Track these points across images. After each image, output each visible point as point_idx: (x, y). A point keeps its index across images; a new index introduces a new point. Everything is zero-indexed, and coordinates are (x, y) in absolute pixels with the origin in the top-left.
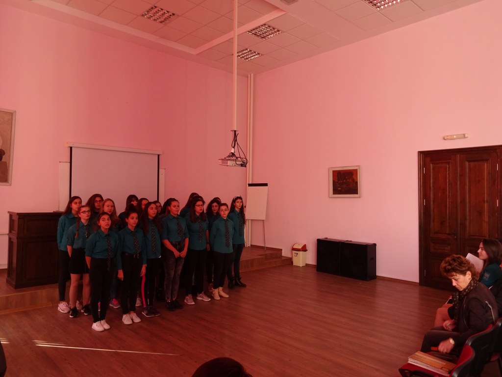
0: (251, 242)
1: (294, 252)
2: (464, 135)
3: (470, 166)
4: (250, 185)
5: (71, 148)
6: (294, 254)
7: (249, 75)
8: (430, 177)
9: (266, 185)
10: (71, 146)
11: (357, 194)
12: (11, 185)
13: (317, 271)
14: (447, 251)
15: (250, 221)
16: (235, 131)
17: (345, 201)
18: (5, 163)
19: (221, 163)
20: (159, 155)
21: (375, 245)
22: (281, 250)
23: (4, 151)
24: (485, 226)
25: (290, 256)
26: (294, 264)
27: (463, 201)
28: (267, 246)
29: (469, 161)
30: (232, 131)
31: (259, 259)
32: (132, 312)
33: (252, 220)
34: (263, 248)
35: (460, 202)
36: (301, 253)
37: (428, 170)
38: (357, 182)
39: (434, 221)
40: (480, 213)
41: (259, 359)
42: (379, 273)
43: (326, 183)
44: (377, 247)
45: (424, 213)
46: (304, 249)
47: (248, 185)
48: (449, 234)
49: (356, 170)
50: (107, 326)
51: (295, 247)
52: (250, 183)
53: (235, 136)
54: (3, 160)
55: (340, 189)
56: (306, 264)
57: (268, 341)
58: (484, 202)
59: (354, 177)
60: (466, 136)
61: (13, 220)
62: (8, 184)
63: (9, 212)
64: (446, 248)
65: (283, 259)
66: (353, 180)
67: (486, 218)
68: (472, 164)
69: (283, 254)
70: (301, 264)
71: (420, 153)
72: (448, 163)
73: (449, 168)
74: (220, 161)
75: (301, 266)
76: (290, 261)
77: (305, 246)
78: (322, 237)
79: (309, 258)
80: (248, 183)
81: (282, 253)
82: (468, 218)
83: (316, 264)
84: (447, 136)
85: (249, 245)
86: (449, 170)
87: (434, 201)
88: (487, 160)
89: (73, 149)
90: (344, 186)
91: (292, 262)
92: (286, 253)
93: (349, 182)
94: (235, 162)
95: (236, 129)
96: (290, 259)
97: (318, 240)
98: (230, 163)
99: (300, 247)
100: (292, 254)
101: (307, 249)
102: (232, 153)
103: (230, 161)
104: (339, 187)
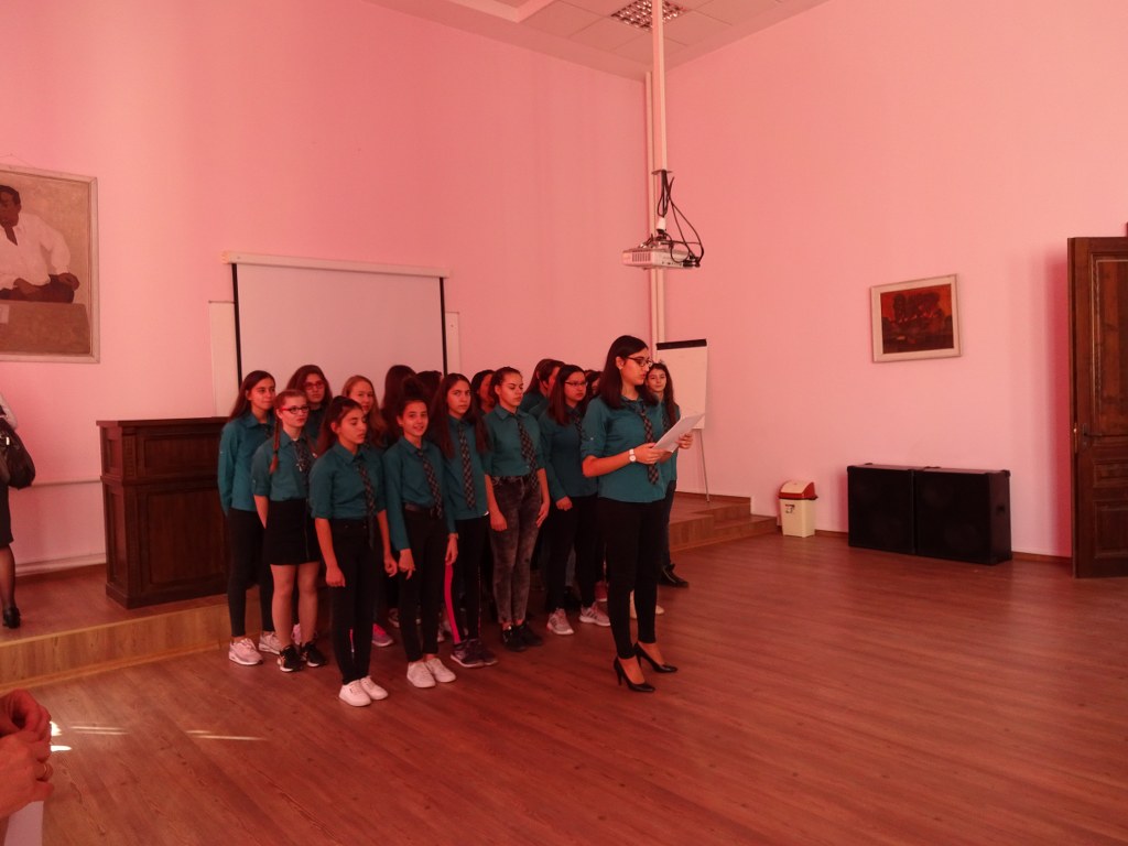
1: (784, 502)
4: (660, 346)
5: (234, 266)
6: (784, 509)
7: (648, 75)
9: (702, 343)
10: (234, 261)
11: (952, 346)
12: (98, 362)
13: (850, 544)
16: (664, 173)
17: (920, 368)
18: (82, 308)
19: (630, 262)
20: (441, 280)
21: (1006, 474)
22: (748, 500)
23: (75, 278)
25: (770, 512)
26: (785, 533)
28: (711, 492)
30: (655, 173)
31: (700, 520)
32: (430, 656)
34: (702, 497)
36: (803, 503)
38: (950, 318)
41: (795, 775)
43: (866, 325)
44: (1012, 479)
46: (810, 494)
47: (655, 348)
49: (947, 288)
50: (379, 693)
51: (785, 490)
52: (662, 341)
53: (666, 185)
54: (77, 300)
55: (901, 338)
56: (816, 531)
57: (800, 724)
59: (941, 304)
61: (110, 441)
62: (92, 359)
63: (98, 423)
65: (754, 520)
66: (940, 313)
69: (754, 510)
70: (804, 531)
75: (804, 535)
76: (772, 527)
77: (811, 487)
78: (859, 462)
79: (825, 515)
80: (655, 342)
81: (749, 507)
83: (847, 530)
89: (239, 270)
90: (915, 331)
91: (780, 529)
92: (761, 507)
93: (926, 318)
94: (669, 255)
95: (665, 167)
96: (774, 520)
97: (850, 469)
98: (658, 256)
99: (800, 490)
100: (778, 508)
101: (817, 493)
102: (660, 231)
103: (658, 253)
104: (901, 335)
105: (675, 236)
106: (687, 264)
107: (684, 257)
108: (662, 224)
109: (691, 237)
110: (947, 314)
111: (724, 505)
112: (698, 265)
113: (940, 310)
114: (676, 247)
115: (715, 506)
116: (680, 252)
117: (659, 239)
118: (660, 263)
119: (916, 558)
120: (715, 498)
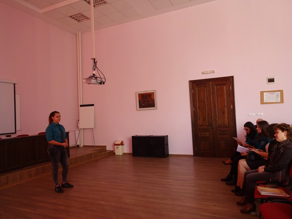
0: (83, 144)
1: (115, 146)
2: (213, 71)
3: (217, 87)
4: (81, 106)
7: (78, 34)
8: (196, 95)
9: (93, 105)
11: (155, 107)
13: (133, 156)
14: (207, 135)
15: (82, 130)
16: (94, 59)
17: (147, 112)
19: (85, 82)
20: (14, 84)
21: (167, 136)
22: (106, 146)
24: (226, 119)
25: (112, 149)
26: (116, 154)
27: (214, 107)
28: (96, 145)
29: (216, 85)
30: (92, 59)
31: (95, 153)
34: (93, 146)
35: (213, 108)
36: (120, 146)
37: (195, 91)
38: (154, 100)
39: (199, 119)
40: (223, 112)
42: (171, 152)
43: (134, 101)
45: (194, 115)
46: (122, 144)
48: (208, 126)
49: (153, 93)
51: (116, 143)
52: (81, 104)
53: (95, 63)
55: (143, 105)
56: (124, 153)
58: (225, 106)
59: (152, 97)
60: (214, 71)
64: (207, 134)
65: (107, 152)
66: (152, 99)
67: (226, 116)
68: (218, 87)
69: (107, 149)
70: (120, 153)
71: (190, 82)
72: (206, 87)
73: (206, 89)
74: (84, 80)
75: (121, 155)
76: (112, 153)
77: (122, 142)
78: (134, 135)
79: (126, 149)
80: (79, 105)
82: (217, 116)
83: (132, 152)
84: (205, 72)
85: (83, 146)
86: (206, 90)
87: (199, 108)
88: (225, 84)
90: (146, 103)
91: (114, 153)
92: (109, 148)
93: (149, 100)
94: (96, 81)
95: (95, 58)
96: (113, 151)
97: (133, 137)
98: (93, 81)
99: (120, 143)
100: (114, 148)
101: (124, 143)
102: (94, 74)
103: (94, 80)
105: (98, 76)
106: (100, 83)
107: (100, 82)
108: (94, 72)
109: (102, 76)
110: (153, 99)
111: (100, 148)
112: (104, 84)
113: (152, 98)
114: (98, 79)
115: (97, 149)
116: (99, 80)
117: (93, 76)
118: (94, 83)
119: (149, 158)
120: (96, 146)
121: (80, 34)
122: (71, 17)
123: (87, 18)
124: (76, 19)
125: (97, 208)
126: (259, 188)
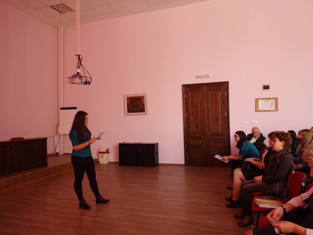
0: (64, 151)
1: (100, 154)
2: (208, 75)
3: (211, 93)
4: (62, 109)
6: (100, 156)
7: (59, 27)
8: (189, 100)
9: (75, 108)
11: (144, 112)
13: (119, 165)
14: (200, 143)
15: (62, 136)
16: (79, 56)
17: (137, 117)
19: (68, 81)
21: (157, 144)
24: (220, 127)
25: (96, 158)
26: (100, 163)
27: (208, 114)
29: (210, 91)
30: (76, 55)
33: (64, 134)
35: (207, 114)
36: (106, 154)
37: (188, 96)
38: (144, 104)
39: (192, 126)
40: (217, 120)
42: (160, 162)
43: (122, 105)
44: (159, 145)
45: (187, 122)
46: (107, 152)
47: (60, 109)
48: (201, 133)
49: (143, 97)
51: (101, 151)
52: (62, 107)
53: (80, 60)
55: (132, 109)
56: (109, 162)
58: (219, 113)
60: (209, 76)
64: (200, 142)
66: (141, 103)
67: (220, 123)
68: (212, 92)
70: (106, 162)
71: (183, 86)
72: (199, 92)
73: (200, 94)
74: (66, 79)
75: (106, 163)
76: (97, 162)
77: (108, 150)
78: (121, 142)
79: (112, 157)
80: (60, 107)
82: (211, 123)
83: (118, 161)
84: (199, 76)
85: (62, 154)
86: (200, 95)
87: (192, 115)
88: (220, 90)
90: (135, 107)
93: (138, 104)
94: (81, 80)
95: (79, 54)
96: (97, 160)
97: (119, 144)
98: (77, 80)
99: (105, 151)
100: (98, 156)
101: (109, 151)
102: (78, 73)
104: (132, 108)
105: (83, 75)
106: (86, 83)
107: (85, 81)
108: (79, 71)
109: (88, 75)
110: (143, 103)
112: (89, 84)
113: (142, 102)
114: (83, 78)
116: (84, 80)
117: (77, 75)
118: (78, 82)
119: (137, 167)
121: (62, 27)
122: (52, 7)
123: (71, 10)
124: (58, 11)
125: (79, 225)
126: (257, 200)
